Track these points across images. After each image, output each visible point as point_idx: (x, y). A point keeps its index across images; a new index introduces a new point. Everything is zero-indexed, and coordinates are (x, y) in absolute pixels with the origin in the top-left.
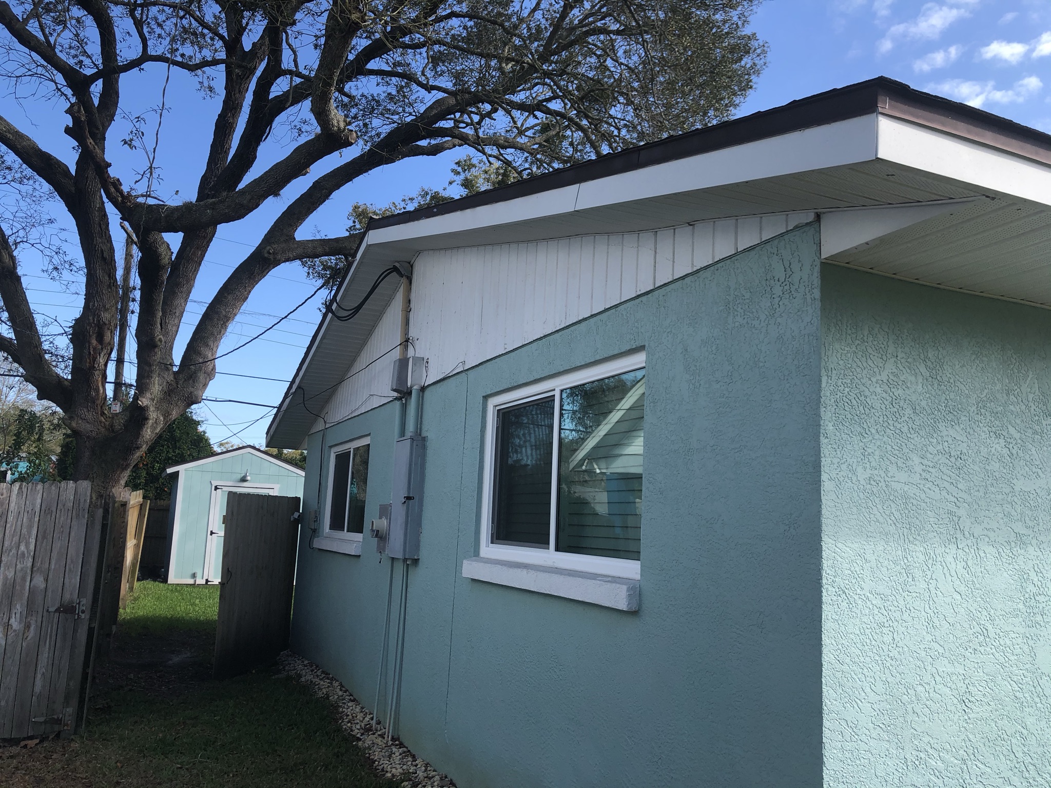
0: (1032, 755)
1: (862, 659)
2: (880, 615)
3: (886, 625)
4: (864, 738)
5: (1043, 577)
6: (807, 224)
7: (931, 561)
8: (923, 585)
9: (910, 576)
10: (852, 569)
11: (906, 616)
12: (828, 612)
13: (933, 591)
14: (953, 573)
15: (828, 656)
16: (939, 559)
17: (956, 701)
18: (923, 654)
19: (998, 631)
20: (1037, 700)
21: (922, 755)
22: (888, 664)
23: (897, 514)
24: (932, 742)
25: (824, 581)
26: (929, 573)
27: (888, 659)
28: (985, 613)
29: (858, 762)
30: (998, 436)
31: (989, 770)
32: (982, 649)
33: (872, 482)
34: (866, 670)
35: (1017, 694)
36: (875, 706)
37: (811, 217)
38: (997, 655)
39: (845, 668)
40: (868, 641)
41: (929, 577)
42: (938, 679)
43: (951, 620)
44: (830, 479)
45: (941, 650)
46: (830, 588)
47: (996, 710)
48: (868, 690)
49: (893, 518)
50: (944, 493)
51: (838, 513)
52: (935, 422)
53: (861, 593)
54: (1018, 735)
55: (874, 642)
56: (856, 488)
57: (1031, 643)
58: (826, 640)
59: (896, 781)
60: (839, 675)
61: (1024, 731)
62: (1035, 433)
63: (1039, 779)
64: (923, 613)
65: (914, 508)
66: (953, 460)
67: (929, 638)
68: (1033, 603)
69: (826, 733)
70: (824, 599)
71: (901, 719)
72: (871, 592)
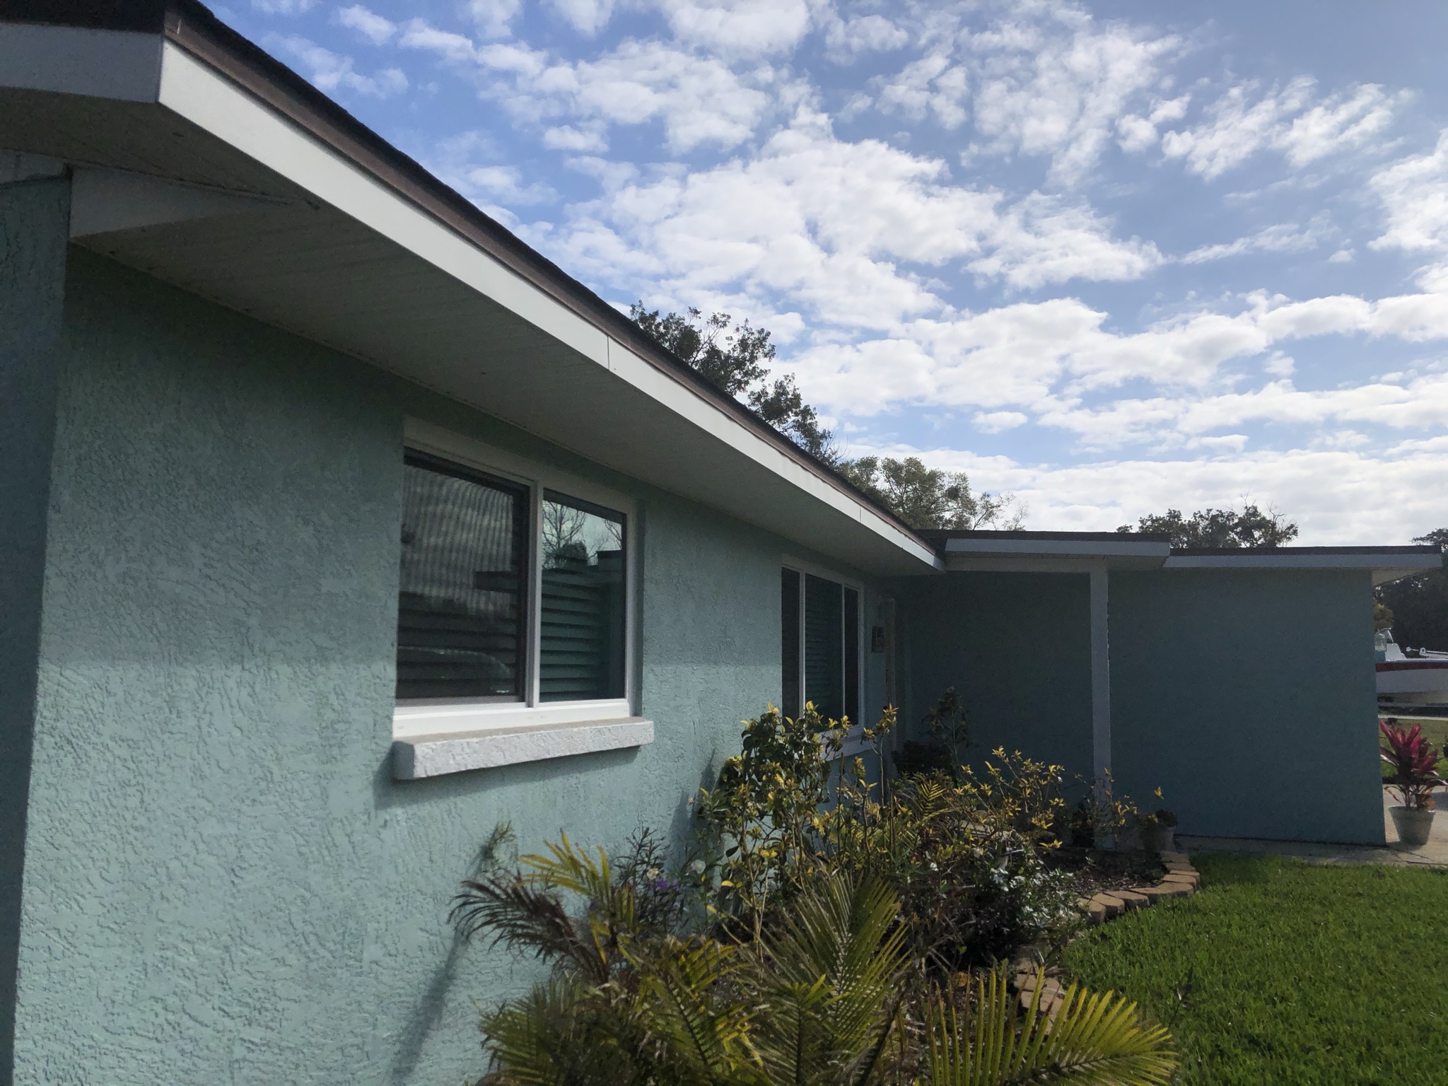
0: (315, 922)
1: (91, 837)
2: (125, 770)
3: (133, 782)
4: (84, 949)
5: (345, 700)
6: (51, 179)
7: (205, 689)
8: (193, 722)
9: (175, 712)
10: (86, 707)
11: (163, 768)
12: (40, 773)
13: (205, 730)
14: (234, 702)
15: (35, 839)
16: (217, 685)
17: (222, 872)
18: (183, 816)
19: (285, 772)
20: (325, 852)
21: (169, 954)
22: (131, 838)
23: (162, 626)
24: (185, 932)
25: (37, 728)
26: (201, 706)
27: (131, 831)
28: (270, 751)
29: (72, 985)
30: (306, 522)
31: (258, 953)
32: (263, 799)
33: (128, 580)
34: (95, 851)
35: (303, 850)
36: (106, 901)
37: (57, 168)
38: (281, 803)
39: (63, 853)
40: (103, 810)
41: (201, 710)
42: (201, 846)
43: (225, 766)
44: (60, 574)
45: (209, 807)
46: (47, 738)
47: (274, 874)
48: (96, 878)
49: (155, 631)
50: (232, 595)
51: (69, 625)
52: (227, 499)
53: (97, 741)
54: (298, 901)
55: (111, 810)
56: (101, 589)
57: (324, 782)
58: (33, 815)
59: (129, 998)
60: (50, 865)
61: (308, 895)
62: (351, 520)
63: (321, 950)
64: (189, 760)
65: (188, 617)
66: (247, 551)
67: (194, 792)
68: (330, 733)
69: (24, 952)
70: (35, 755)
71: (144, 912)
72: (113, 738)
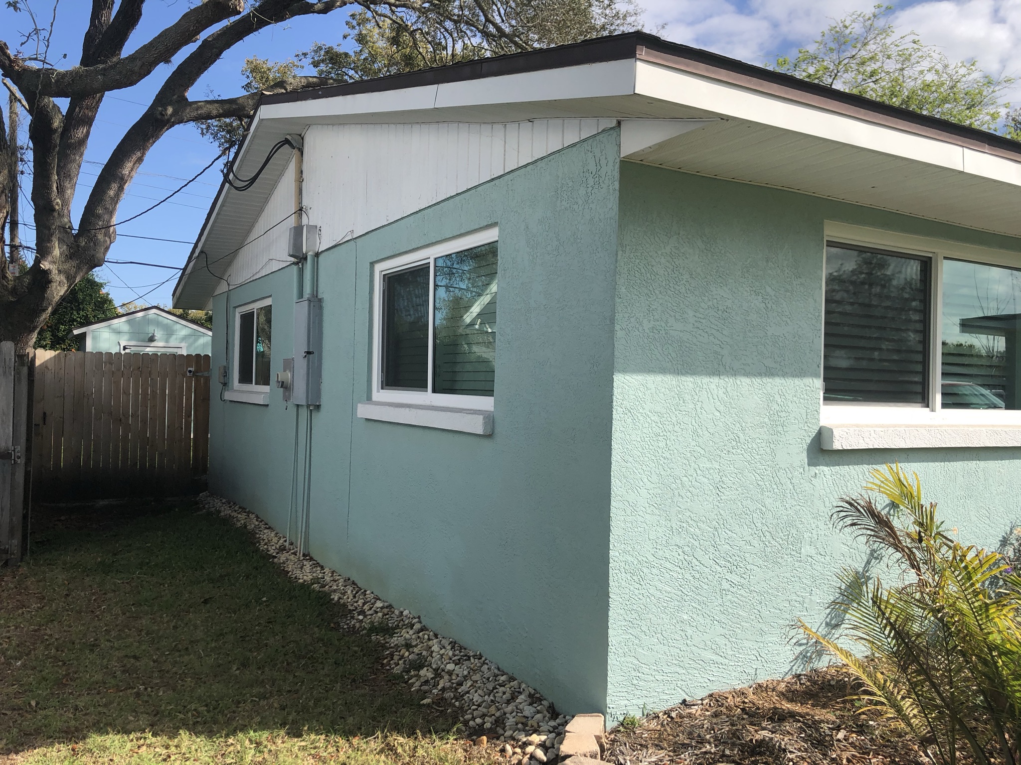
0: (769, 525)
1: (642, 459)
2: (657, 427)
3: (661, 434)
4: (641, 513)
5: (786, 399)
6: (611, 128)
7: (698, 389)
8: (691, 406)
9: (682, 400)
10: (637, 394)
11: (677, 428)
12: (617, 425)
13: (699, 410)
14: (715, 397)
15: (616, 457)
16: (705, 386)
17: (711, 488)
18: (689, 455)
19: (747, 438)
20: (775, 487)
21: (684, 525)
22: (662, 462)
23: (674, 355)
24: (692, 515)
25: (615, 403)
26: (696, 397)
27: (661, 458)
28: (738, 425)
29: (636, 530)
30: (757, 294)
31: (735, 535)
32: (734, 451)
33: (655, 331)
34: (644, 466)
35: (759, 483)
36: (650, 492)
37: (614, 123)
38: (745, 455)
39: (629, 465)
40: (647, 446)
41: (696, 400)
42: (699, 472)
43: (711, 431)
44: (622, 329)
45: (703, 452)
46: (619, 409)
47: (742, 494)
48: (645, 480)
49: (670, 357)
50: (711, 338)
51: (627, 354)
52: (707, 284)
53: (643, 412)
54: (758, 511)
55: (651, 447)
56: (641, 336)
57: (772, 446)
58: (614, 445)
59: (664, 542)
60: (624, 470)
61: (764, 509)
62: (787, 291)
63: (773, 542)
64: (690, 426)
65: (687, 349)
66: (720, 312)
67: (694, 443)
68: (776, 418)
69: (613, 510)
70: (614, 416)
71: (670, 501)
72: (650, 411)
